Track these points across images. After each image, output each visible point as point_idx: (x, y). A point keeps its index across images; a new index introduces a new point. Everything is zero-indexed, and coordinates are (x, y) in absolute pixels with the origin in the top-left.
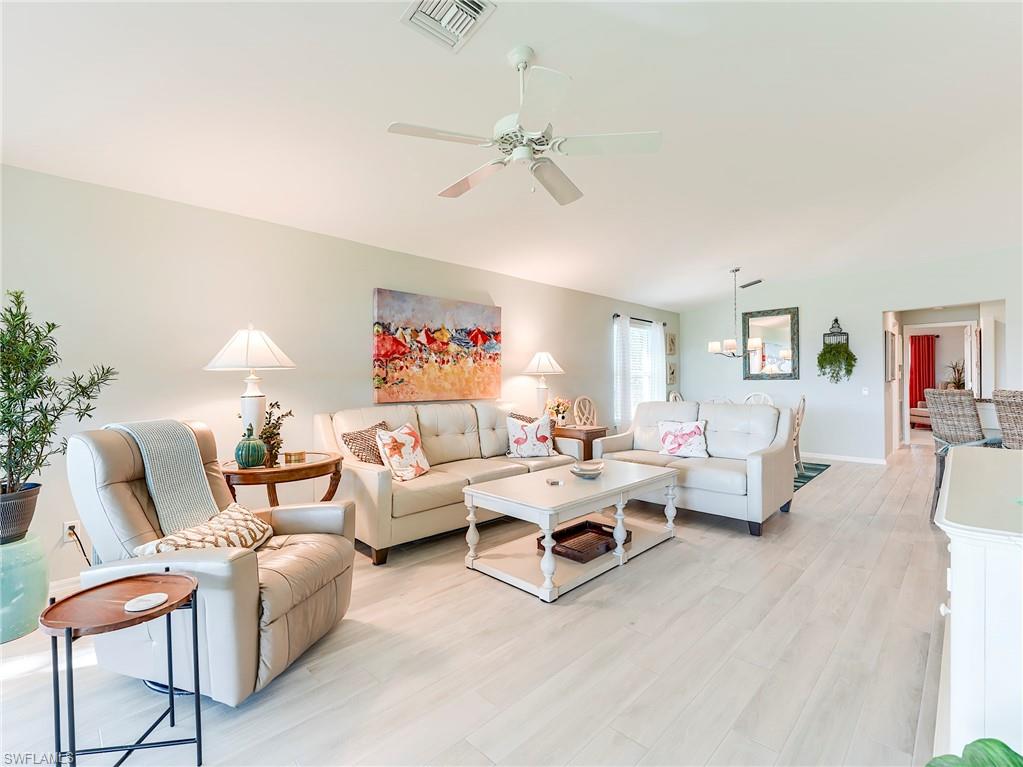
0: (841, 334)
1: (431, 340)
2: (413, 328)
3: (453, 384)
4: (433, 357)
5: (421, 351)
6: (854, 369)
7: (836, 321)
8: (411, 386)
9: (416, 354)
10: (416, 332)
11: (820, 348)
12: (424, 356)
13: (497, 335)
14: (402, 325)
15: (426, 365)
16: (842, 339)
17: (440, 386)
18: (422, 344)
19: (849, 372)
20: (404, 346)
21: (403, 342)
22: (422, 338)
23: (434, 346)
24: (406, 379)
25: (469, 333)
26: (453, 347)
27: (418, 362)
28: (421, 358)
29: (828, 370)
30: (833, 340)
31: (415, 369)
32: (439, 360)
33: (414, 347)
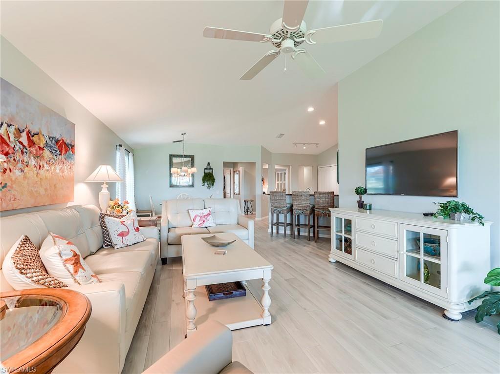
0: (210, 169)
1: (31, 143)
2: (17, 127)
3: (46, 190)
4: (33, 162)
5: (23, 153)
6: (215, 184)
7: (209, 163)
8: (13, 192)
9: (18, 156)
10: (19, 131)
11: (203, 174)
12: (25, 160)
13: (73, 147)
14: (6, 120)
15: (26, 169)
16: (211, 171)
17: (37, 191)
18: (24, 146)
19: (213, 185)
20: (8, 145)
21: (8, 141)
22: (24, 139)
23: (33, 150)
24: (9, 184)
25: (57, 142)
26: (46, 153)
27: (20, 165)
28: (23, 161)
29: (206, 184)
30: (207, 171)
31: (17, 173)
32: (36, 164)
33: (17, 148)
